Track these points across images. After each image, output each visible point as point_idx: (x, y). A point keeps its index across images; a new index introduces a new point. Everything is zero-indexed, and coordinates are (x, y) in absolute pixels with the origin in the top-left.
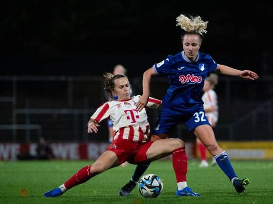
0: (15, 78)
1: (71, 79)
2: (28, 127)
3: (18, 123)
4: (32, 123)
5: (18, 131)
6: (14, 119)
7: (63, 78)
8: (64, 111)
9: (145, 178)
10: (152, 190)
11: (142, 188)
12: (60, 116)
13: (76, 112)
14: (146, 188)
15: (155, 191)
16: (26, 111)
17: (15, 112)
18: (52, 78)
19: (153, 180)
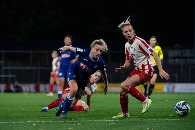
0: (3, 52)
1: (31, 52)
2: (10, 76)
3: (5, 74)
4: (12, 74)
5: (5, 78)
6: (3, 72)
7: (27, 52)
8: (28, 68)
9: (178, 104)
10: (182, 112)
11: (176, 110)
12: (26, 70)
13: (34, 68)
14: (178, 110)
15: (184, 113)
16: (9, 68)
17: (4, 68)
18: (22, 51)
19: (183, 105)
